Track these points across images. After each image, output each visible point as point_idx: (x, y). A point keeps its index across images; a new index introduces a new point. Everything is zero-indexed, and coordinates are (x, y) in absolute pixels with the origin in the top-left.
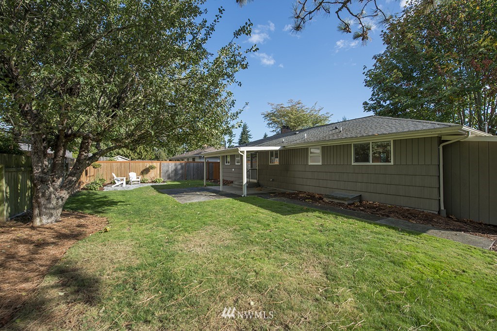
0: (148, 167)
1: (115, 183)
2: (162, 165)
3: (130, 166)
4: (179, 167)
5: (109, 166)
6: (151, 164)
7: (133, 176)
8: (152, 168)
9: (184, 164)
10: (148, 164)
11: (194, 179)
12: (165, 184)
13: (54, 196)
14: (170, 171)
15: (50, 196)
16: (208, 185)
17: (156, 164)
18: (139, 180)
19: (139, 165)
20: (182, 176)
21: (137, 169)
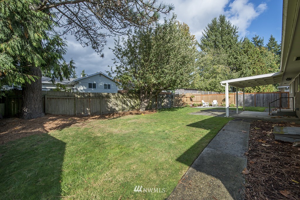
4: (249, 97)
5: (207, 97)
9: (253, 95)
11: (263, 106)
14: (242, 100)
18: (217, 104)
19: (221, 96)
20: (252, 104)
21: (220, 98)
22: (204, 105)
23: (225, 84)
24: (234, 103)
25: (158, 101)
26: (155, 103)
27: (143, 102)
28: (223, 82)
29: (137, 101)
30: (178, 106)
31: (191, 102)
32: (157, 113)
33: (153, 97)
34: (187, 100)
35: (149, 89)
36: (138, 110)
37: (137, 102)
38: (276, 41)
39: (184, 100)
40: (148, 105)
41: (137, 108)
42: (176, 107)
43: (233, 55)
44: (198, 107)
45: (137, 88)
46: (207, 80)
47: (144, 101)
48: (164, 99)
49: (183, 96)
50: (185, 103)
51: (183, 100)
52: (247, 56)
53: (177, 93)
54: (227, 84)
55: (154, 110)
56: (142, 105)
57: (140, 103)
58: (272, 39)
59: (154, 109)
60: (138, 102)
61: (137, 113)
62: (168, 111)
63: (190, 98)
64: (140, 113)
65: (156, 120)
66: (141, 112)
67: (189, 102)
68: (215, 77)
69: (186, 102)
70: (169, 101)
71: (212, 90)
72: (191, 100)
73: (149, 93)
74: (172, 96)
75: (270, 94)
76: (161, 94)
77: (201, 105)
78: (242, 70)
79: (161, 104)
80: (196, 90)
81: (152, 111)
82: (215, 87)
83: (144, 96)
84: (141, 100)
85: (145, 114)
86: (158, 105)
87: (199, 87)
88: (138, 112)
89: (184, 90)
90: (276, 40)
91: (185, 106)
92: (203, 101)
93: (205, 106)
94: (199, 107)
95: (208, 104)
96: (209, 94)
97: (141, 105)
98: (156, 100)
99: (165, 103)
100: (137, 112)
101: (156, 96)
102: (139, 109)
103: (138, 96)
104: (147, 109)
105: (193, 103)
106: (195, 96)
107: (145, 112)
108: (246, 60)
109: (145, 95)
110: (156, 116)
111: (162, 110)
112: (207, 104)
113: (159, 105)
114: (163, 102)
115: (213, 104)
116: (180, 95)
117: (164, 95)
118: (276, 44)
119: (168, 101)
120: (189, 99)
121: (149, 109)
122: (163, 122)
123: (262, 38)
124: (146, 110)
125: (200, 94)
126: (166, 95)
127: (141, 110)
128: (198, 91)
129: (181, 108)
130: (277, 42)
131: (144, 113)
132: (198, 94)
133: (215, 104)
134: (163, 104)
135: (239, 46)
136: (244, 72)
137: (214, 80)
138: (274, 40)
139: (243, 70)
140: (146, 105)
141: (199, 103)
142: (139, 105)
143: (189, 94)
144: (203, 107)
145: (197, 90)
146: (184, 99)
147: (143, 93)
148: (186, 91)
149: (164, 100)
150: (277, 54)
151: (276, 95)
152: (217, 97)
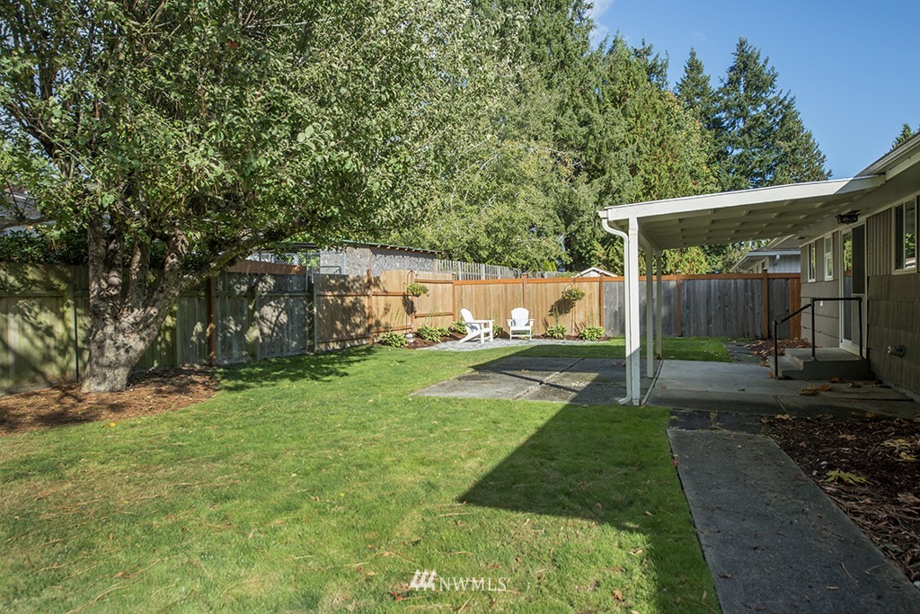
0: (567, 293)
1: (466, 334)
2: (606, 289)
3: (526, 291)
5: (482, 292)
7: (520, 318)
8: (571, 296)
9: (673, 283)
11: (708, 333)
13: (112, 342)
15: (103, 341)
17: (589, 285)
18: (528, 328)
19: (546, 289)
20: (670, 325)
21: (542, 299)
22: (471, 334)
23: (623, 225)
24: (597, 321)
25: (224, 316)
26: (199, 327)
27: (110, 329)
28: (615, 213)
29: (61, 317)
30: (343, 341)
31: (409, 321)
32: (220, 398)
33: (189, 293)
34: (387, 310)
35: (158, 229)
36: (68, 385)
37: (59, 329)
38: (708, 75)
39: (374, 310)
40: (153, 343)
41: (63, 371)
42: (334, 351)
43: (576, 108)
44: (442, 345)
45: (62, 219)
46: (475, 207)
47: (116, 318)
48: (263, 302)
49: (369, 284)
50: (378, 323)
51: (370, 307)
52: (623, 119)
53: (332, 271)
54: (634, 227)
55: (195, 378)
56: (101, 347)
57: (81, 333)
58: (694, 67)
59: (197, 373)
60: (68, 323)
61: (56, 407)
62: (293, 379)
63: (404, 296)
64: (83, 407)
65: (220, 465)
66: (92, 400)
67: (396, 319)
68: (510, 198)
69: (383, 322)
70: (289, 312)
71: (495, 258)
72: (410, 308)
73: (156, 263)
74: (309, 287)
75: (732, 281)
76: (241, 275)
77: (455, 334)
78: (606, 177)
79: (240, 335)
80: (425, 254)
81: (182, 389)
82: (505, 242)
83: (115, 280)
84: (96, 314)
85: (130, 417)
86: (223, 342)
87: (438, 243)
88: (70, 401)
89: (368, 251)
90: (706, 73)
91: (380, 342)
92: (467, 316)
93: (479, 336)
94: (450, 346)
95: (490, 329)
96: (483, 278)
97: (94, 347)
98: (209, 311)
99: (266, 330)
100: (58, 401)
101: (208, 284)
102: (78, 379)
103: (66, 281)
104: (138, 375)
105: (418, 324)
106: (427, 285)
107: (126, 396)
108: (619, 133)
109: (125, 275)
110: (211, 430)
111: (251, 377)
112: (486, 330)
113: (227, 345)
114: (251, 321)
115: (513, 328)
116: (354, 281)
117: (261, 277)
118: (705, 88)
119: (284, 318)
120: (397, 303)
121: (154, 374)
122: (279, 480)
123: (663, 57)
124: (133, 380)
125: (449, 276)
126: (271, 281)
127: (91, 388)
128: (437, 262)
129: (357, 353)
130: (708, 79)
131: (116, 408)
132: (440, 276)
133: (520, 327)
134: (253, 333)
135: (596, 68)
136: (614, 184)
137: (503, 209)
138: (699, 70)
139: (608, 174)
140: (137, 344)
141: (446, 324)
142: (79, 352)
143: (396, 273)
144: (471, 347)
145: (432, 256)
146: (374, 304)
147: (109, 264)
148: (381, 259)
149: (258, 307)
150: (709, 128)
151: (752, 286)
152: (526, 295)
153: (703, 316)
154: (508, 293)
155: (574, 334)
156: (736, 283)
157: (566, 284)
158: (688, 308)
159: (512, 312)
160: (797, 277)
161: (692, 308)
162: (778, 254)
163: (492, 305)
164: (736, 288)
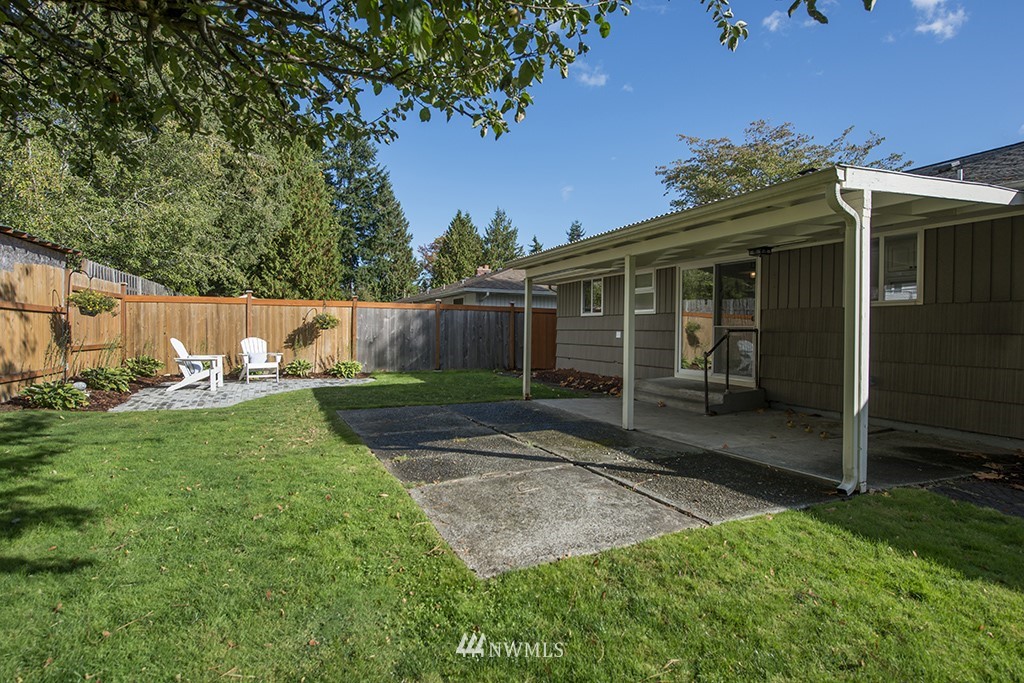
0: (310, 320)
1: (181, 377)
2: (360, 316)
3: (250, 315)
4: (416, 325)
5: (177, 314)
6: (321, 311)
7: (255, 351)
8: (324, 323)
9: (432, 313)
10: (310, 311)
11: (464, 365)
12: (369, 381)
14: (386, 337)
16: (536, 394)
17: (339, 311)
19: (281, 314)
20: (428, 357)
21: (274, 327)
24: (348, 354)
72: (62, 337)
92: (180, 348)
95: (218, 368)
115: (250, 366)
125: (118, 287)
132: (106, 285)
133: (259, 363)
151: (501, 318)
152: (250, 320)
153: (459, 346)
154: (223, 317)
155: (318, 370)
156: (488, 315)
157: (309, 308)
158: (446, 339)
159: (242, 343)
160: (553, 313)
161: (449, 339)
162: (488, 291)
163: (195, 333)
164: (489, 319)
